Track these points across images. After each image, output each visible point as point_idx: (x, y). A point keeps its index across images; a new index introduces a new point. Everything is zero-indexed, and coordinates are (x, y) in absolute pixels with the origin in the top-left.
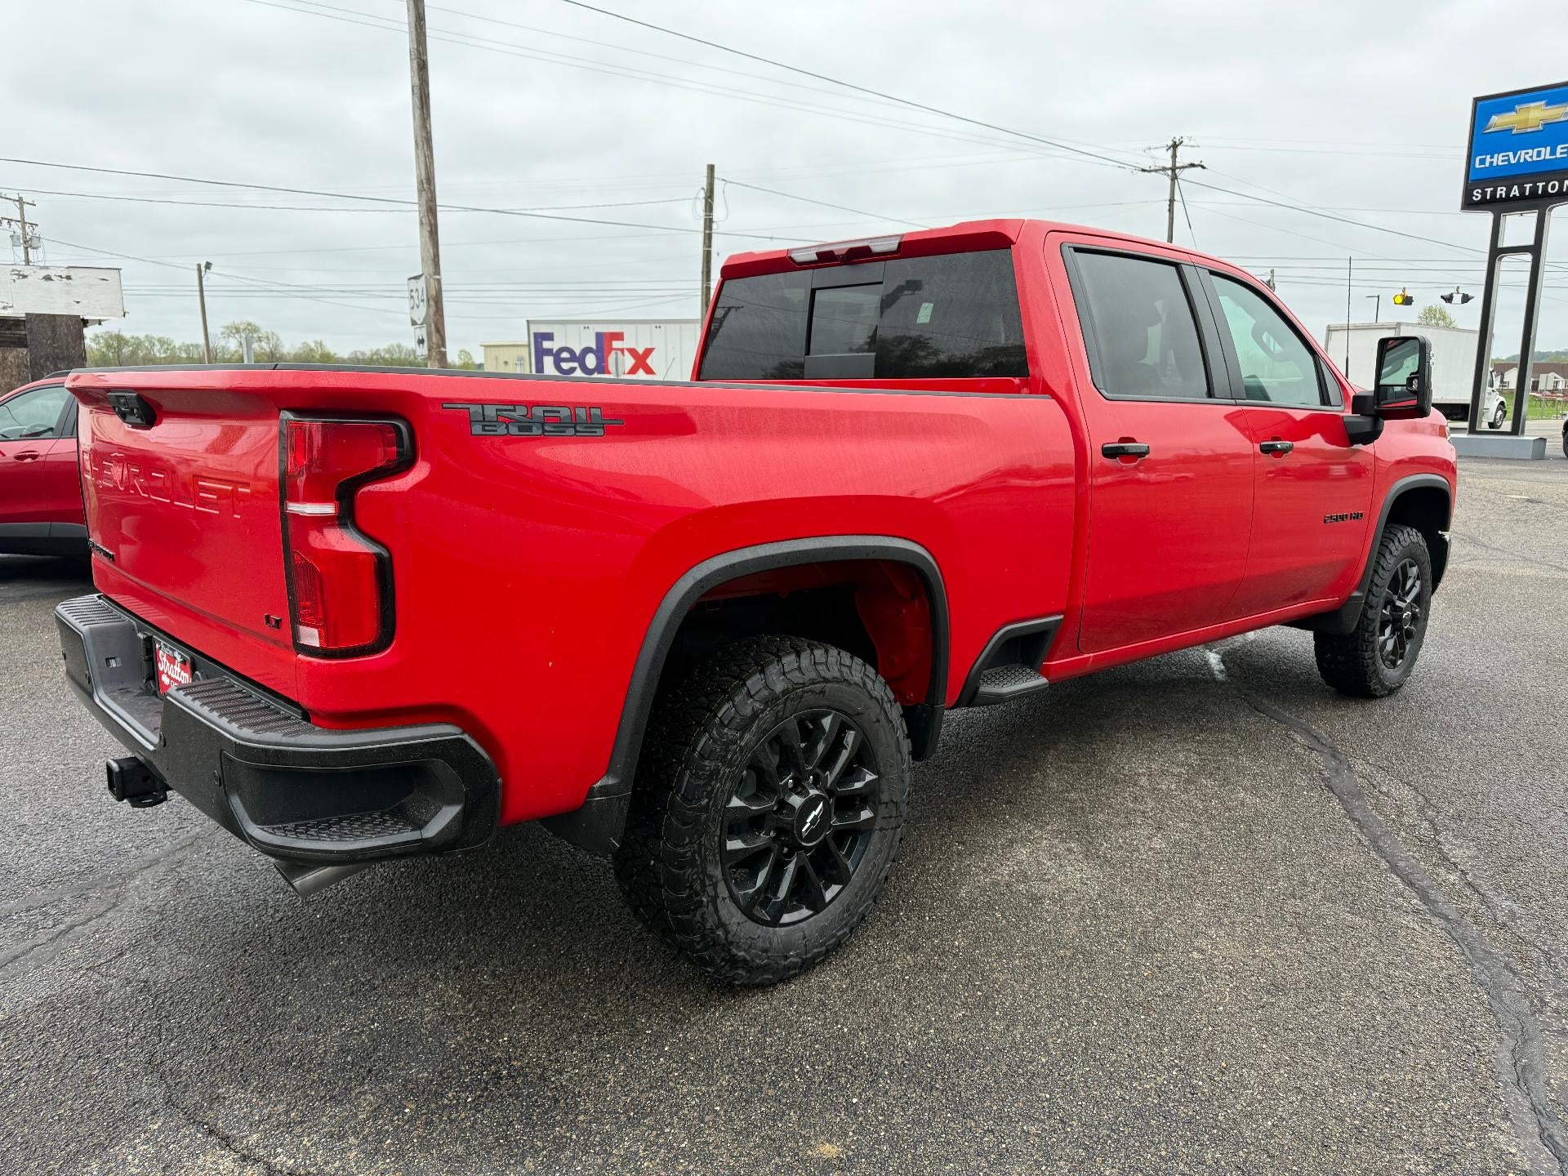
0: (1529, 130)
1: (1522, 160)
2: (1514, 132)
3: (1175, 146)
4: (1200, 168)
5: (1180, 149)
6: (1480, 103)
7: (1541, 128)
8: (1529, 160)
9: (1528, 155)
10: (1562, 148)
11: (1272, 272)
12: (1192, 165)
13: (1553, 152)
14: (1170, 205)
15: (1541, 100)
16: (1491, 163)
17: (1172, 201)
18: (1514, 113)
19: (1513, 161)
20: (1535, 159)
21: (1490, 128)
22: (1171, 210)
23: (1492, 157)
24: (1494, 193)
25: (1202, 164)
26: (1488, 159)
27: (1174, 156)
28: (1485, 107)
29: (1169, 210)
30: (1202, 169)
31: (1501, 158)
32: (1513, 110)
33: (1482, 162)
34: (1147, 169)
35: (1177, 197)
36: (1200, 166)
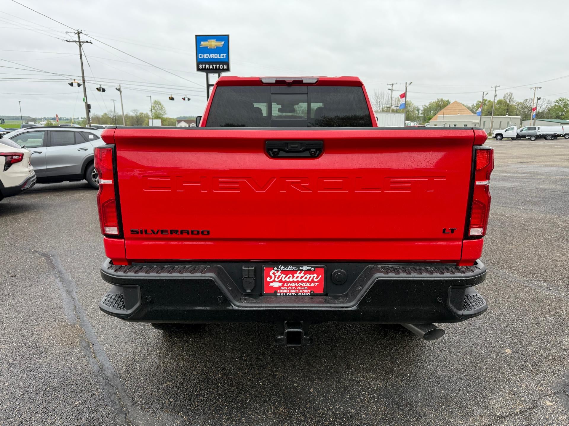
0: (212, 48)
1: (212, 57)
2: (208, 48)
3: (79, 33)
4: (90, 43)
5: (81, 35)
6: (198, 37)
7: (215, 48)
8: (214, 57)
9: (213, 56)
10: (222, 55)
11: (120, 85)
12: (87, 42)
13: (220, 56)
14: (80, 56)
15: (214, 39)
16: (203, 57)
17: (81, 55)
18: (207, 42)
19: (209, 57)
20: (215, 57)
21: (201, 45)
22: (81, 58)
23: (203, 55)
24: (205, 66)
25: (91, 42)
26: (202, 56)
27: (79, 37)
28: (199, 38)
29: (80, 58)
30: (91, 44)
31: (206, 56)
32: (207, 41)
33: (201, 56)
34: (68, 40)
35: (83, 53)
36: (90, 42)
